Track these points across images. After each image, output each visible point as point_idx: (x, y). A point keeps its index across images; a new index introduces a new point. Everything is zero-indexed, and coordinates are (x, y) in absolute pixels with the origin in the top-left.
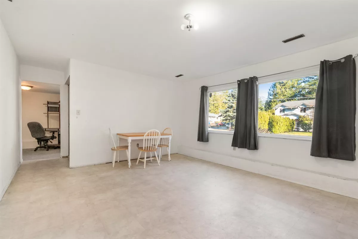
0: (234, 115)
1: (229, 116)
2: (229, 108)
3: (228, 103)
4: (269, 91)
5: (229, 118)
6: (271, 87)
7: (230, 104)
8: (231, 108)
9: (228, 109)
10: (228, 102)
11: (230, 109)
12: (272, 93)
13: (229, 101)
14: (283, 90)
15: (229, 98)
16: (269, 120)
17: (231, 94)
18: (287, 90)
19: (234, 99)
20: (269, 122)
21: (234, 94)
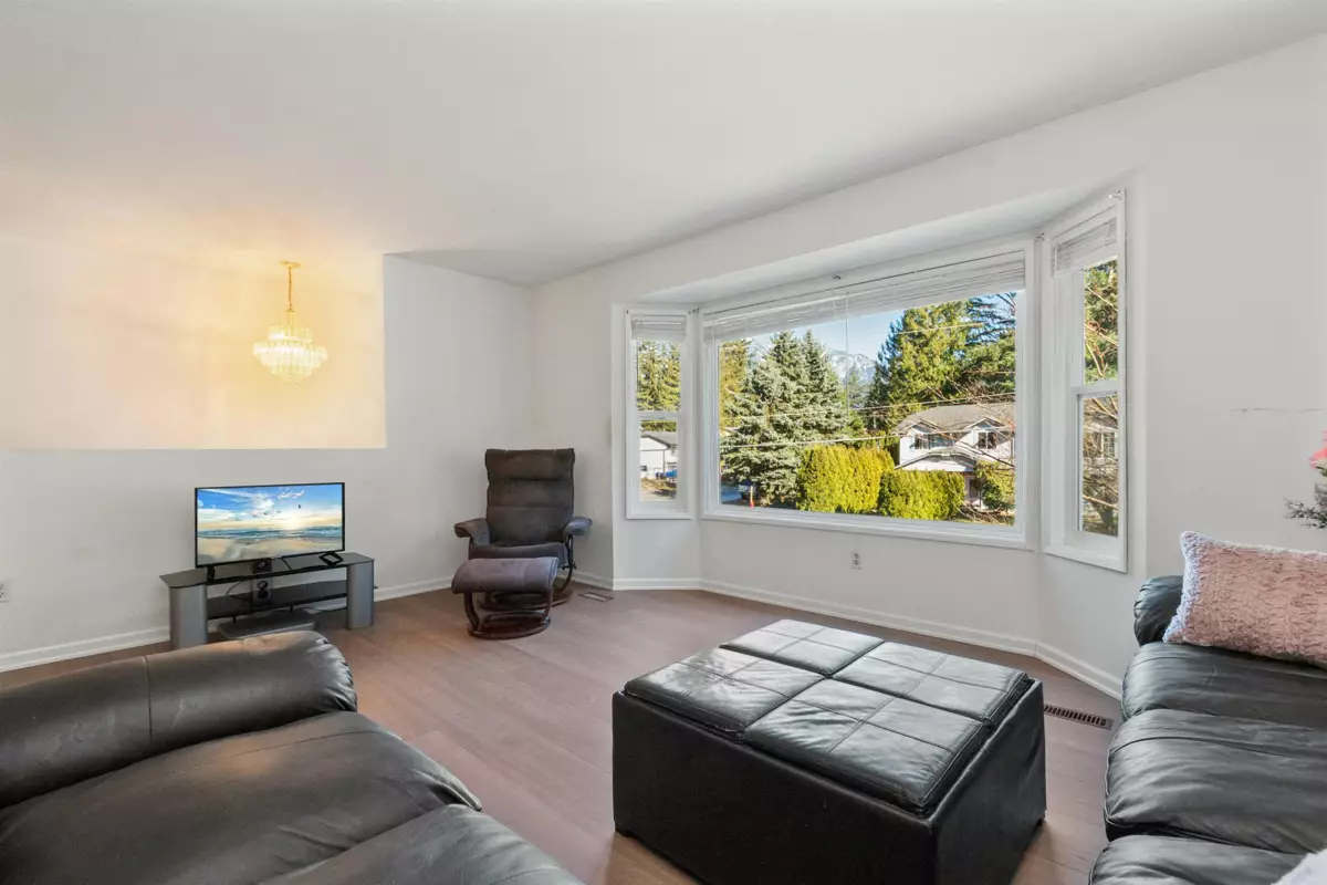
0: (763, 458)
1: (748, 462)
2: (746, 434)
3: (741, 413)
4: (879, 362)
5: (747, 469)
6: (885, 346)
7: (748, 419)
8: (752, 433)
9: (743, 436)
10: (743, 410)
11: (748, 437)
12: (888, 366)
13: (745, 406)
14: (923, 359)
15: (747, 395)
16: (879, 488)
17: (750, 384)
18: (937, 361)
19: (763, 400)
20: (880, 493)
21: (761, 383)
